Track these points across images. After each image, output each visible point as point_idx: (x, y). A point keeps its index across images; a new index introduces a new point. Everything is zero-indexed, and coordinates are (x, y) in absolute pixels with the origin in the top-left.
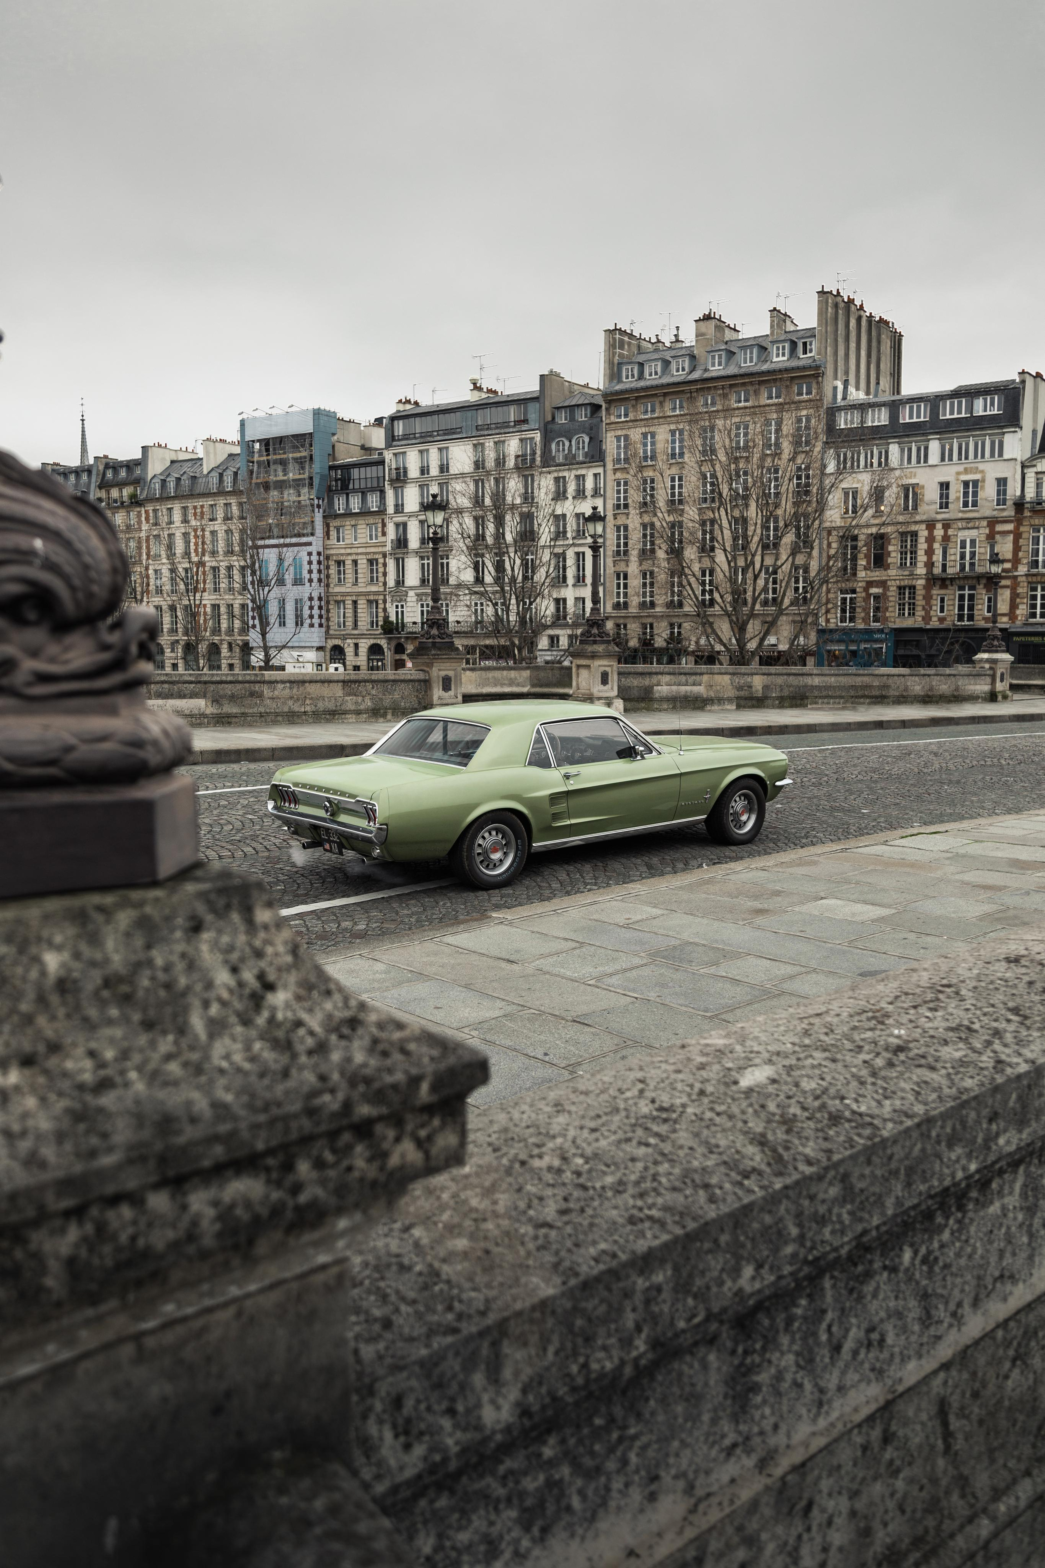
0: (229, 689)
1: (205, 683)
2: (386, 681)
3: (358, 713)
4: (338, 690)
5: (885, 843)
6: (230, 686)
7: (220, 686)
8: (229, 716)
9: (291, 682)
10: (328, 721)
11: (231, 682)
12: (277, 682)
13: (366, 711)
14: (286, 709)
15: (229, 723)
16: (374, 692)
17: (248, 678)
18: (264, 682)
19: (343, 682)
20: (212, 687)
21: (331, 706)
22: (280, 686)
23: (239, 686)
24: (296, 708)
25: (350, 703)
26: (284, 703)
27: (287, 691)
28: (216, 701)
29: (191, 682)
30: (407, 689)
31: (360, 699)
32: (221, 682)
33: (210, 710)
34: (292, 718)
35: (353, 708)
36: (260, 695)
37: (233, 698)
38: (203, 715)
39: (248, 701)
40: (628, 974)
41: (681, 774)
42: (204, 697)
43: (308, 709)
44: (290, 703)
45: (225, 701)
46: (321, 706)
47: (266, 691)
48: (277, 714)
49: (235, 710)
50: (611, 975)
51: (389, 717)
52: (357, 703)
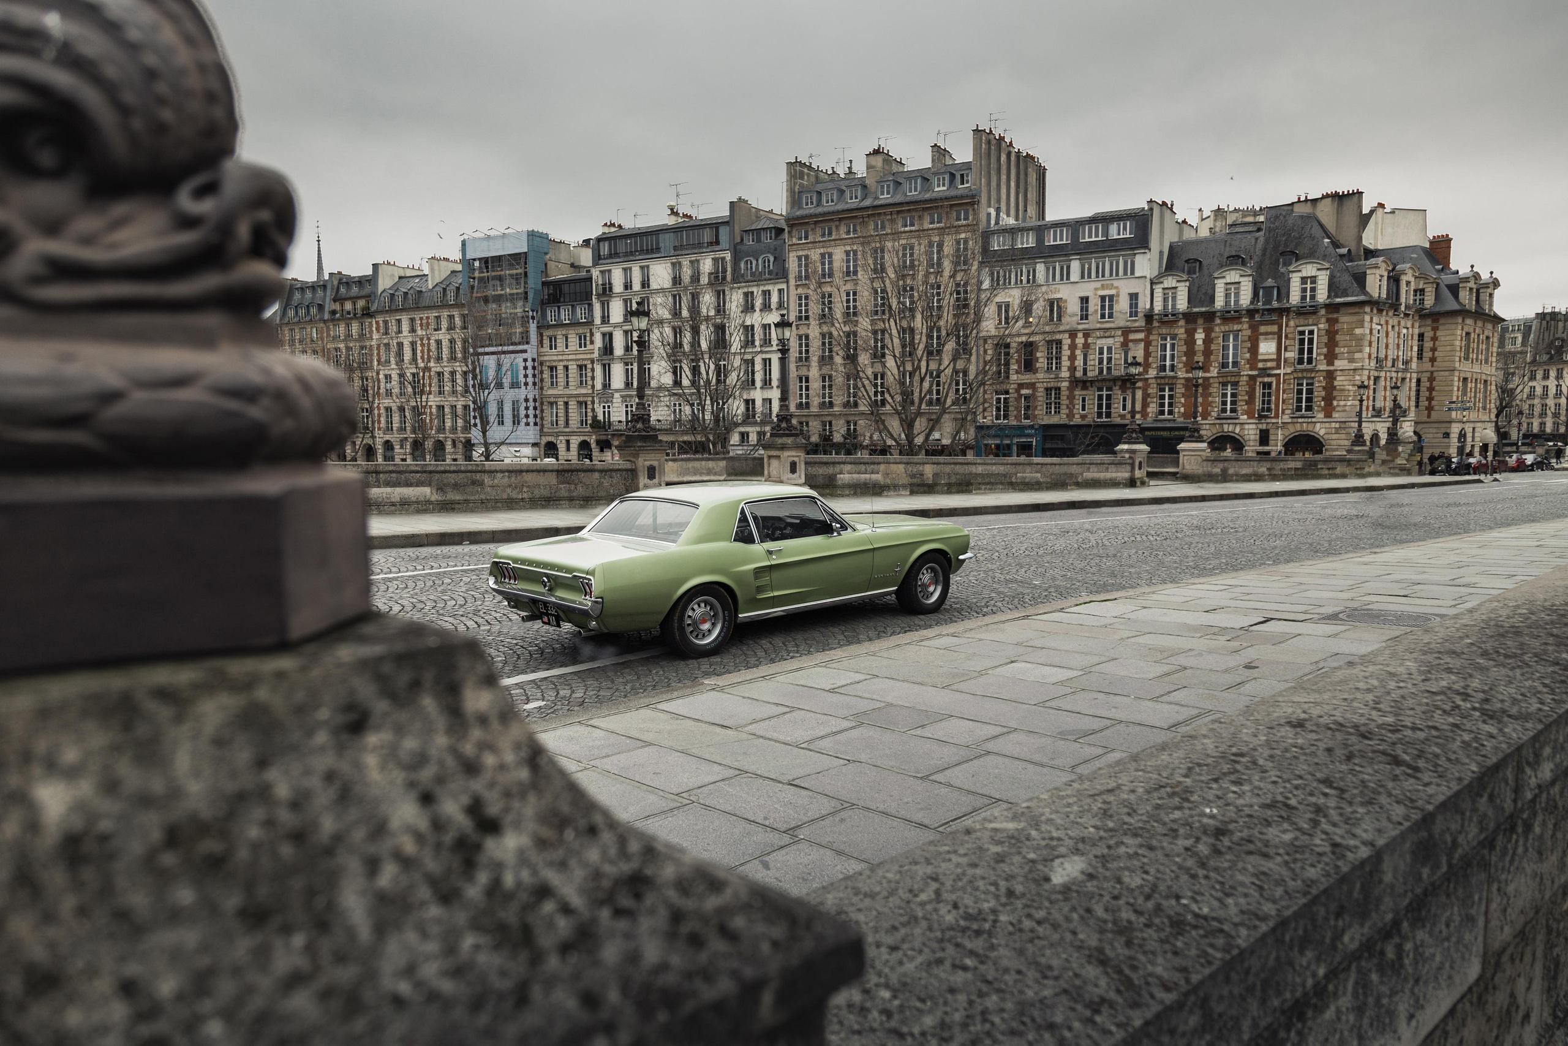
0: (452, 478)
1: (431, 472)
3: (571, 499)
4: (552, 479)
5: (1061, 610)
6: (453, 475)
7: (444, 475)
8: (452, 502)
9: (509, 471)
10: (544, 507)
11: (454, 472)
12: (497, 472)
13: (579, 498)
14: (505, 496)
15: (453, 510)
16: (585, 480)
17: (470, 468)
18: (485, 472)
19: (558, 471)
20: (437, 476)
21: (546, 493)
22: (499, 475)
23: (462, 475)
24: (514, 495)
25: (563, 490)
26: (504, 491)
27: (506, 479)
28: (440, 489)
29: (417, 472)
31: (573, 486)
32: (445, 472)
33: (436, 497)
34: (510, 504)
35: (566, 495)
36: (481, 484)
37: (456, 486)
38: (429, 502)
39: (470, 489)
40: (838, 737)
41: (874, 549)
42: (430, 485)
43: (525, 496)
44: (509, 490)
45: (449, 489)
46: (537, 493)
47: (487, 480)
48: (497, 501)
49: (458, 497)
50: (822, 737)
52: (570, 490)
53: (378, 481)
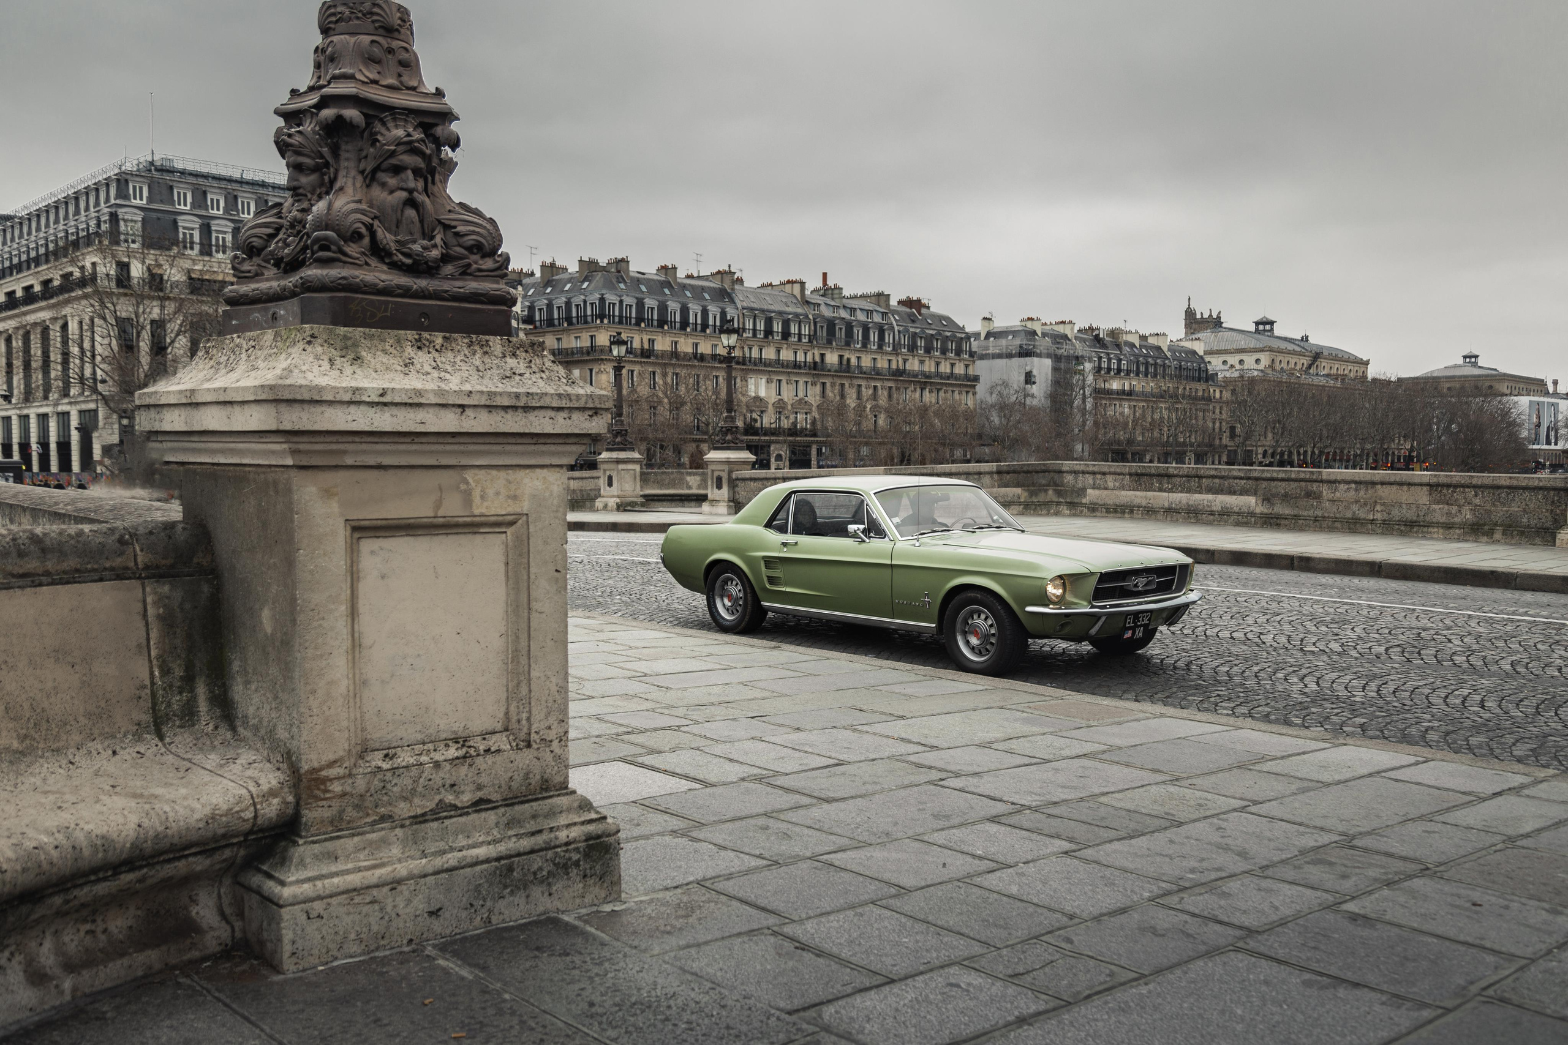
0: (1282, 488)
1: (1257, 479)
2: (1498, 487)
3: (1448, 526)
4: (1423, 497)
6: (1284, 484)
7: (1273, 484)
8: (1279, 517)
9: (1356, 482)
10: (1403, 534)
11: (1282, 480)
12: (1339, 482)
13: (1461, 526)
14: (1349, 515)
15: (1278, 525)
16: (1477, 501)
17: (1302, 476)
18: (1322, 481)
19: (1428, 485)
20: (1264, 484)
21: (1411, 515)
22: (1343, 487)
23: (1294, 485)
24: (1362, 514)
25: (1439, 512)
26: (1347, 508)
27: (1352, 493)
28: (1267, 499)
29: (1241, 478)
30: (1534, 501)
31: (1454, 509)
32: (1273, 479)
33: (1259, 509)
34: (1354, 526)
35: (1443, 519)
36: (1318, 497)
37: (1286, 498)
38: (1252, 514)
39: (1303, 502)
41: (892, 566)
42: (1255, 494)
43: (1378, 516)
44: (1355, 507)
45: (1277, 501)
46: (1396, 514)
47: (1326, 492)
48: (1336, 520)
49: (1287, 511)
51: (1498, 535)
52: (1449, 514)
53: (1200, 486)
